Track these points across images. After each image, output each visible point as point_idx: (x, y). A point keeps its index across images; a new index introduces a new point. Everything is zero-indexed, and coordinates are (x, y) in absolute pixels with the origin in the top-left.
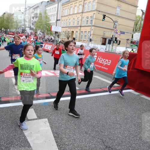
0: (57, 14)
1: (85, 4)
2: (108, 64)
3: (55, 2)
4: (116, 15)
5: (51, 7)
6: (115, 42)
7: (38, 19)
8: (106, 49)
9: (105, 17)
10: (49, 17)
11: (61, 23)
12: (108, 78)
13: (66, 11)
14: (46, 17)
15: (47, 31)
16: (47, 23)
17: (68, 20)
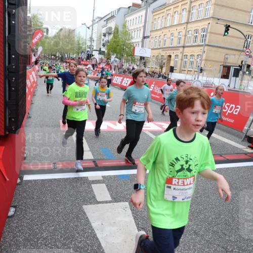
0: (144, 27)
1: (193, 7)
2: (234, 113)
3: (140, 7)
4: (250, 24)
5: (134, 16)
6: (247, 73)
7: (112, 36)
8: (229, 86)
9: (228, 30)
10: (131, 34)
11: (150, 41)
12: (234, 137)
13: (159, 21)
14: (126, 33)
15: (127, 56)
16: (127, 44)
17: (162, 37)
